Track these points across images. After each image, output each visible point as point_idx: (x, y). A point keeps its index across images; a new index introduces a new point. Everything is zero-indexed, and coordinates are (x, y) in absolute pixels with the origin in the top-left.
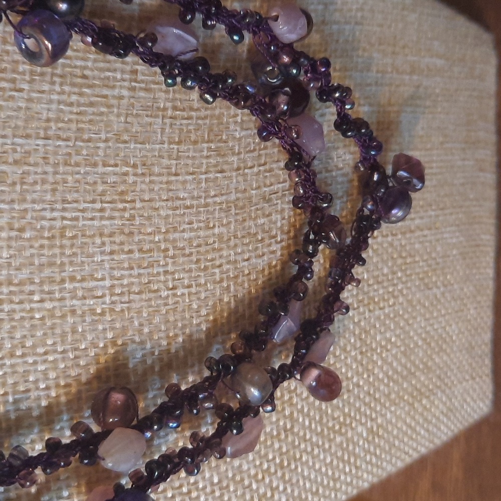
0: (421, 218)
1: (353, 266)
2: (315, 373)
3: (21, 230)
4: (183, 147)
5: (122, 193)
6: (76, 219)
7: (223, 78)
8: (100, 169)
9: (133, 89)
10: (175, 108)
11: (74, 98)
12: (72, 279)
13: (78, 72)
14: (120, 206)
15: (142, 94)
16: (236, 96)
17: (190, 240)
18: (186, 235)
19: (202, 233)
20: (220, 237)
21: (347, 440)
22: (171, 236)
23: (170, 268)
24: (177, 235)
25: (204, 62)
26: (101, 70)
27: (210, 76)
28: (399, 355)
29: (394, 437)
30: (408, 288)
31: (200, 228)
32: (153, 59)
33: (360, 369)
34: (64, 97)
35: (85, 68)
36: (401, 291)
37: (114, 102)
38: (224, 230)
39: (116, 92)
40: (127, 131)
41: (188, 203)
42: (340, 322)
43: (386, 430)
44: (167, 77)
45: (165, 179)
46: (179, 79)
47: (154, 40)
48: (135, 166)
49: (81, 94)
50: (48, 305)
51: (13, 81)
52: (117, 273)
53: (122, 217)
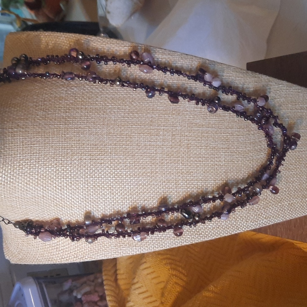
0: (305, 148)
1: (281, 161)
2: (271, 187)
3: (207, 147)
4: (240, 130)
5: (227, 140)
6: (218, 145)
7: (249, 116)
8: (223, 134)
9: (229, 117)
10: (239, 121)
11: (218, 120)
12: (217, 158)
13: (218, 114)
14: (227, 142)
15: (231, 118)
16: (252, 120)
17: (242, 151)
18: (241, 149)
19: (244, 149)
20: (249, 150)
21: (282, 205)
22: (238, 149)
23: (237, 157)
24: (239, 149)
25: (245, 112)
26: (223, 113)
27: (247, 115)
28: (298, 185)
29: (297, 207)
30: (300, 167)
31: (244, 148)
32: (234, 112)
33: (286, 187)
34: (216, 120)
35: (220, 113)
36: (298, 168)
37: (225, 120)
38: (249, 148)
39: (226, 118)
40: (228, 126)
41: (241, 142)
42: (278, 175)
43: (294, 205)
44: (237, 115)
45: (236, 137)
46: (240, 116)
47: (234, 107)
48: (230, 134)
49: (219, 119)
50: (212, 163)
51: (206, 116)
52: (225, 157)
53: (227, 145)
